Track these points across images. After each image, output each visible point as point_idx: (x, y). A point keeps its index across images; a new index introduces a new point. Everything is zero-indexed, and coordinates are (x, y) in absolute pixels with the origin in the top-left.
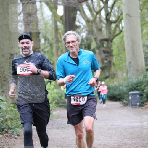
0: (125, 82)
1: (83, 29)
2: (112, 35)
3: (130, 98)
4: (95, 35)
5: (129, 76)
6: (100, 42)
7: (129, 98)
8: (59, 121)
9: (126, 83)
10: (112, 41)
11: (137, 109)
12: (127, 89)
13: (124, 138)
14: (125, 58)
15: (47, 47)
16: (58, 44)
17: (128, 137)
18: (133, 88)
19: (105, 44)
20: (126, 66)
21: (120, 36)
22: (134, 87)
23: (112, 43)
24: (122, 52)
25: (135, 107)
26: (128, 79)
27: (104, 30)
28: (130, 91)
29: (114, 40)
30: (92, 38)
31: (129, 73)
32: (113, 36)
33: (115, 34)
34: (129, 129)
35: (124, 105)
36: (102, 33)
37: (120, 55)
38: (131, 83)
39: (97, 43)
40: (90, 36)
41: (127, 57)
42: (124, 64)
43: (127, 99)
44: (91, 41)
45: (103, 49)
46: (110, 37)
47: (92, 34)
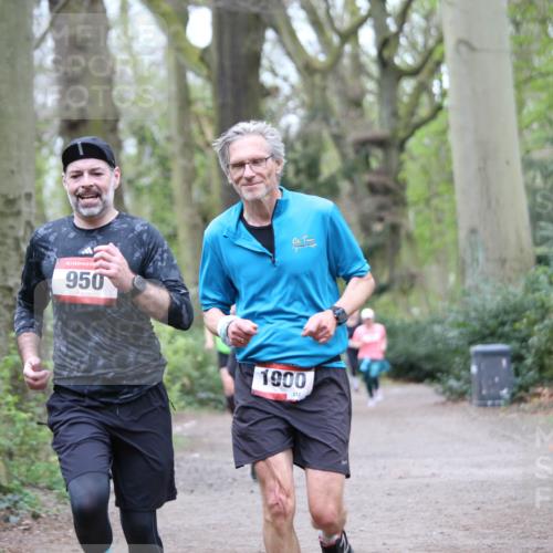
0: (455, 307)
1: (288, 99)
2: (401, 124)
3: (474, 369)
4: (338, 124)
5: (469, 282)
6: (357, 152)
7: (469, 370)
8: (195, 460)
9: (458, 312)
10: (402, 147)
11: (502, 415)
12: (461, 334)
13: (451, 527)
14: (454, 211)
15: (149, 169)
16: (190, 159)
17: (465, 521)
18: (487, 332)
19: (377, 157)
20: (456, 243)
21: (434, 126)
22: (488, 328)
23: (404, 156)
24: (442, 188)
25: (493, 405)
26: (466, 294)
27: (371, 104)
28: (472, 343)
29: (412, 144)
30: (326, 134)
31: (469, 272)
32: (407, 126)
33: (416, 119)
34: (468, 491)
35: (449, 399)
36: (362, 115)
37: (435, 202)
38: (476, 310)
39: (343, 156)
40: (315, 127)
41: (460, 207)
42: (449, 237)
43: (463, 373)
44: (321, 148)
45: (367, 178)
46: (395, 131)
47: (326, 119)
